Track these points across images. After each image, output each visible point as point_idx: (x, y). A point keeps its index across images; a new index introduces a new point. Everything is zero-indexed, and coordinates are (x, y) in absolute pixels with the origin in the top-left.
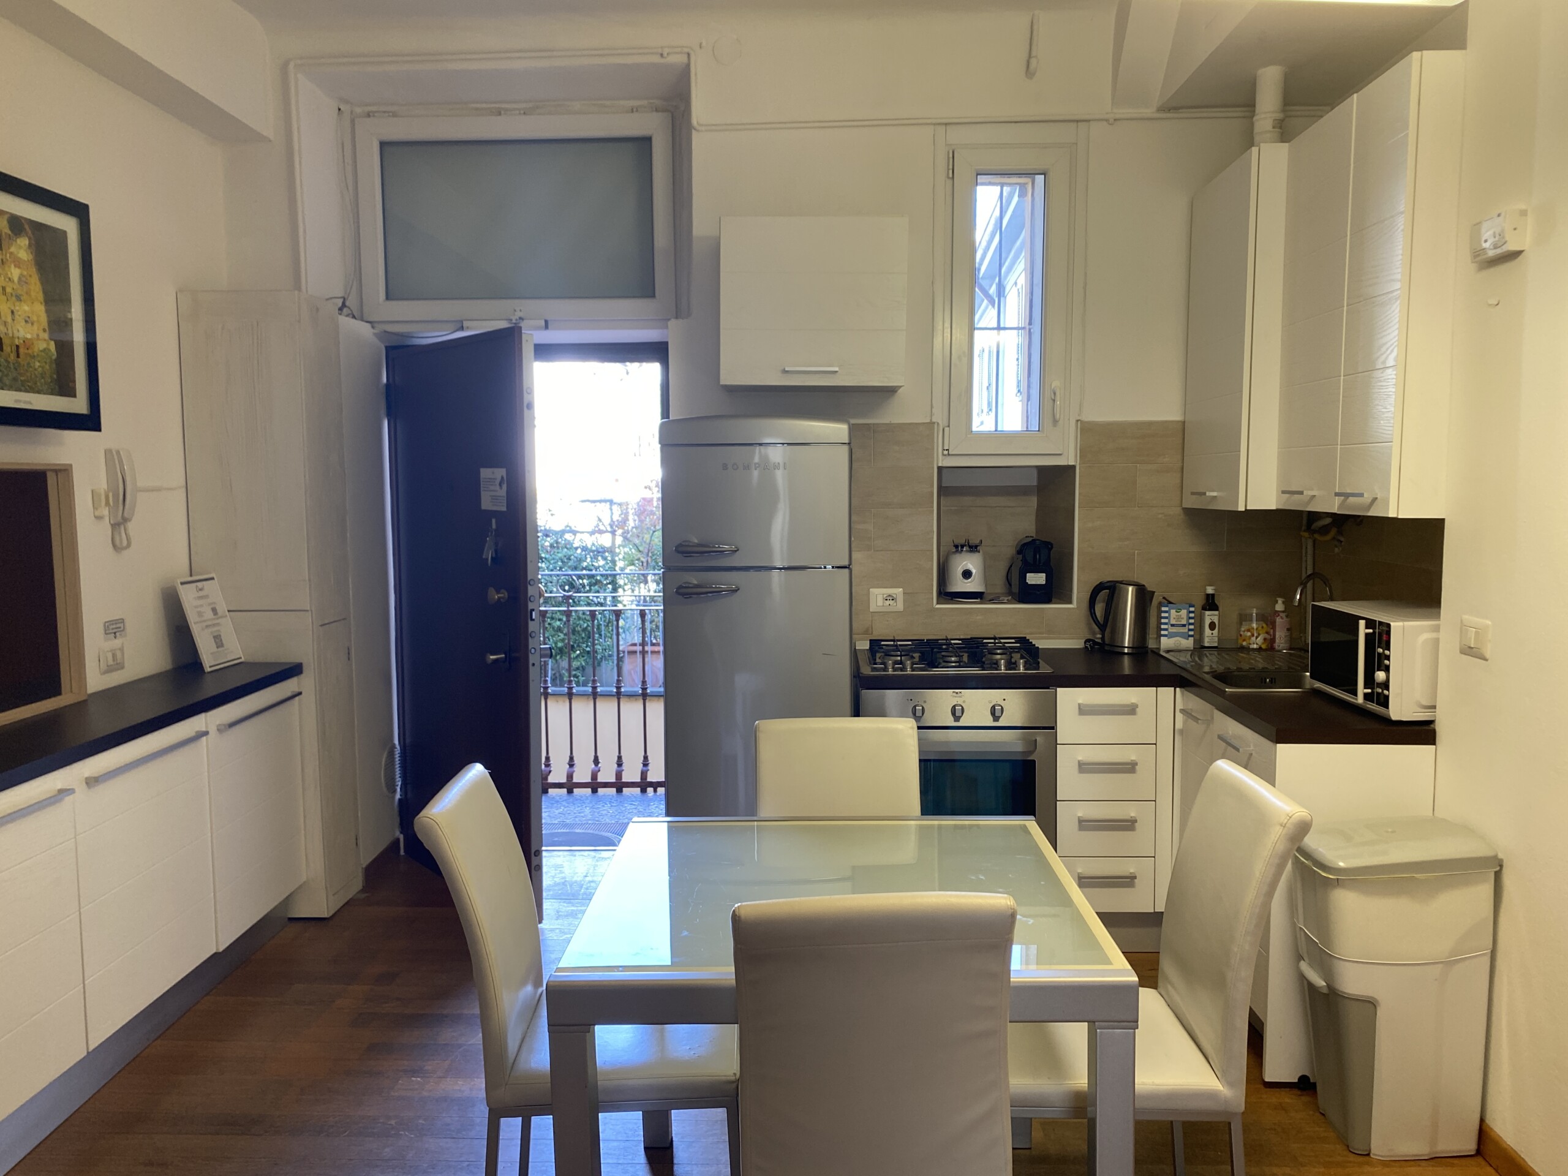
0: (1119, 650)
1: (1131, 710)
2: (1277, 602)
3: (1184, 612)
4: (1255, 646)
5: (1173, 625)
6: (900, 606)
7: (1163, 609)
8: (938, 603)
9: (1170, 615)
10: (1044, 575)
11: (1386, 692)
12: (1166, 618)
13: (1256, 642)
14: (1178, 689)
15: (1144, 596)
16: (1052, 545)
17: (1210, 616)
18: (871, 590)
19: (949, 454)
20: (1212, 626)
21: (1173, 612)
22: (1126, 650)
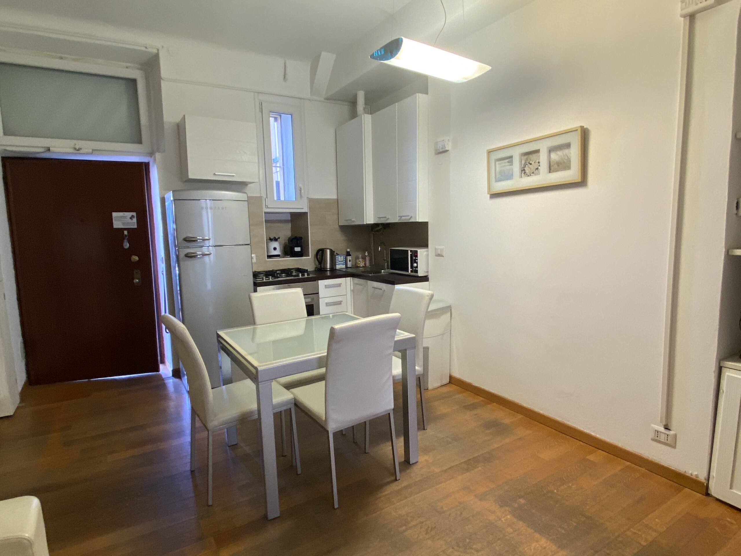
0: (326, 269)
1: (339, 285)
2: (365, 253)
3: (342, 257)
4: (361, 266)
5: (340, 261)
6: (255, 260)
7: (337, 256)
8: (267, 258)
10: (300, 248)
11: (417, 269)
12: (337, 259)
13: (362, 264)
14: (351, 278)
15: (332, 252)
16: (302, 238)
17: (349, 258)
19: (268, 208)
20: (350, 261)
21: (339, 257)
22: (328, 269)
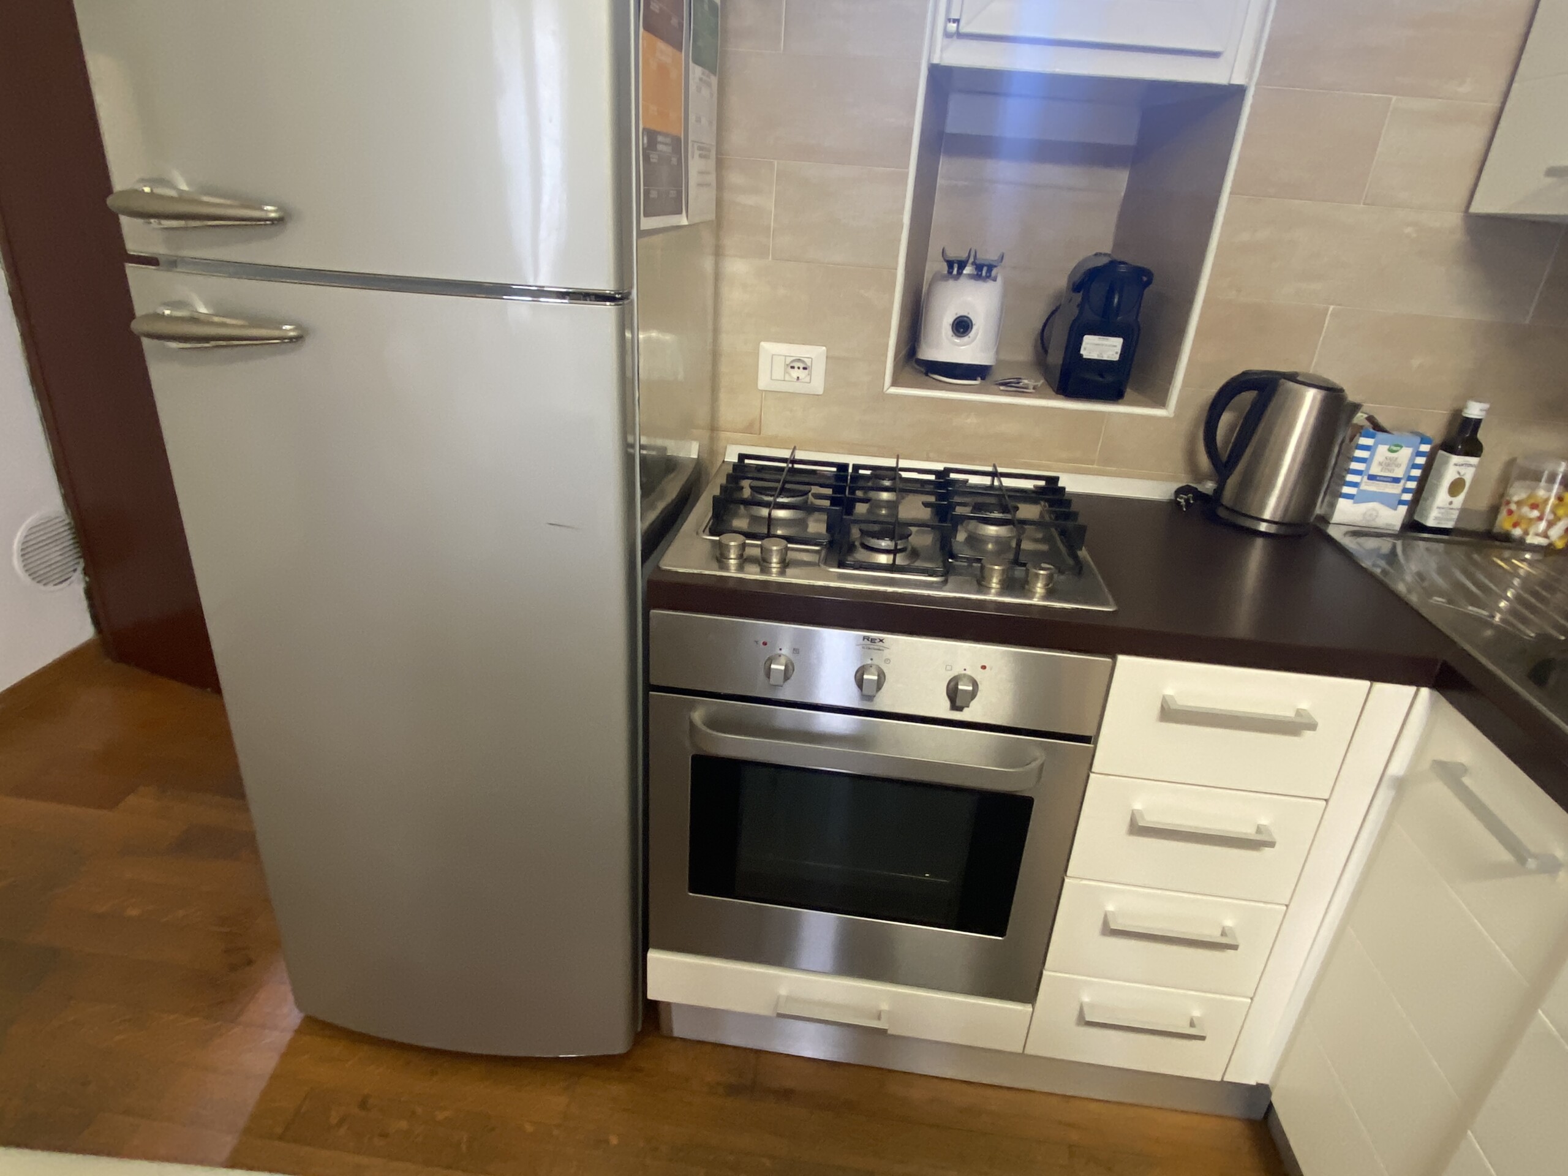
0: (1248, 523)
1: (1294, 723)
3: (1406, 453)
4: (1540, 541)
6: (817, 383)
8: (895, 383)
9: (1372, 456)
10: (1119, 342)
12: (1360, 460)
13: (1547, 533)
16: (1149, 276)
17: (1457, 467)
18: (762, 344)
19: (960, 35)
20: (1456, 487)
21: (1382, 449)
22: (1263, 527)
